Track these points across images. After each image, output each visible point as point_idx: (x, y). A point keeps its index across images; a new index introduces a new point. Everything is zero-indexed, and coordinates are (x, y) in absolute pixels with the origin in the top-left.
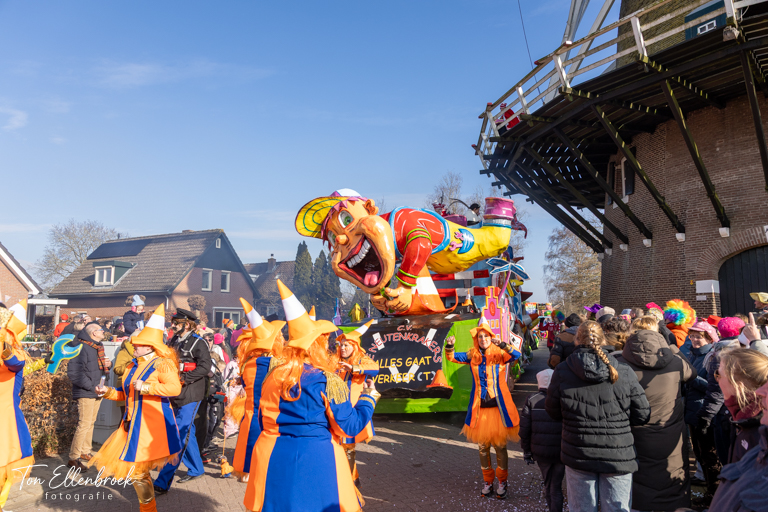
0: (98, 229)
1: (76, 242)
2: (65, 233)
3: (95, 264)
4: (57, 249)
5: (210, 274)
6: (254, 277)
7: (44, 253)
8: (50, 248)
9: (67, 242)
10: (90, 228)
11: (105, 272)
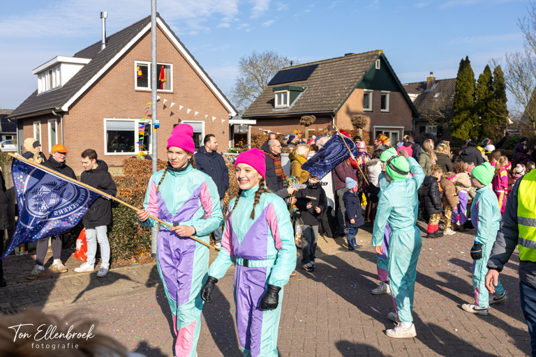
0: (274, 58)
1: (259, 71)
2: (249, 64)
3: (275, 89)
4: (245, 78)
5: (371, 95)
6: (413, 97)
7: (236, 82)
8: (240, 77)
9: (252, 71)
10: (268, 57)
11: (282, 95)
